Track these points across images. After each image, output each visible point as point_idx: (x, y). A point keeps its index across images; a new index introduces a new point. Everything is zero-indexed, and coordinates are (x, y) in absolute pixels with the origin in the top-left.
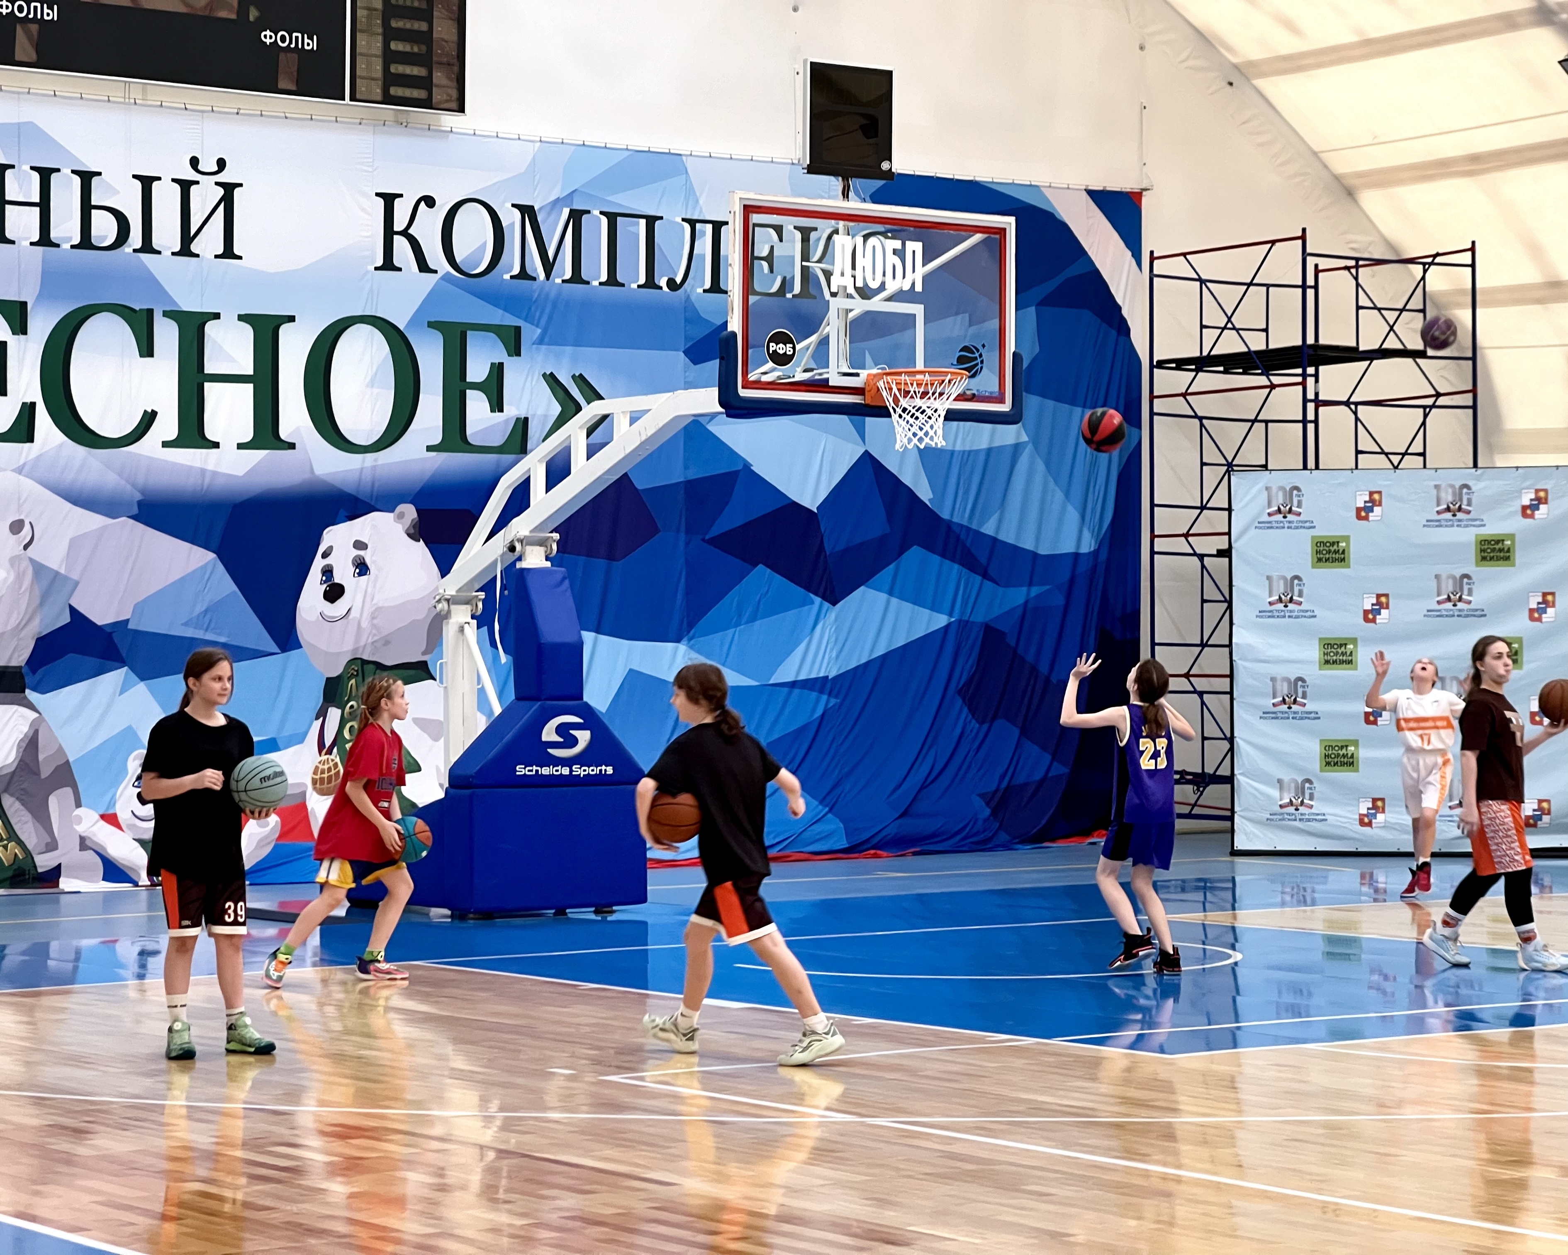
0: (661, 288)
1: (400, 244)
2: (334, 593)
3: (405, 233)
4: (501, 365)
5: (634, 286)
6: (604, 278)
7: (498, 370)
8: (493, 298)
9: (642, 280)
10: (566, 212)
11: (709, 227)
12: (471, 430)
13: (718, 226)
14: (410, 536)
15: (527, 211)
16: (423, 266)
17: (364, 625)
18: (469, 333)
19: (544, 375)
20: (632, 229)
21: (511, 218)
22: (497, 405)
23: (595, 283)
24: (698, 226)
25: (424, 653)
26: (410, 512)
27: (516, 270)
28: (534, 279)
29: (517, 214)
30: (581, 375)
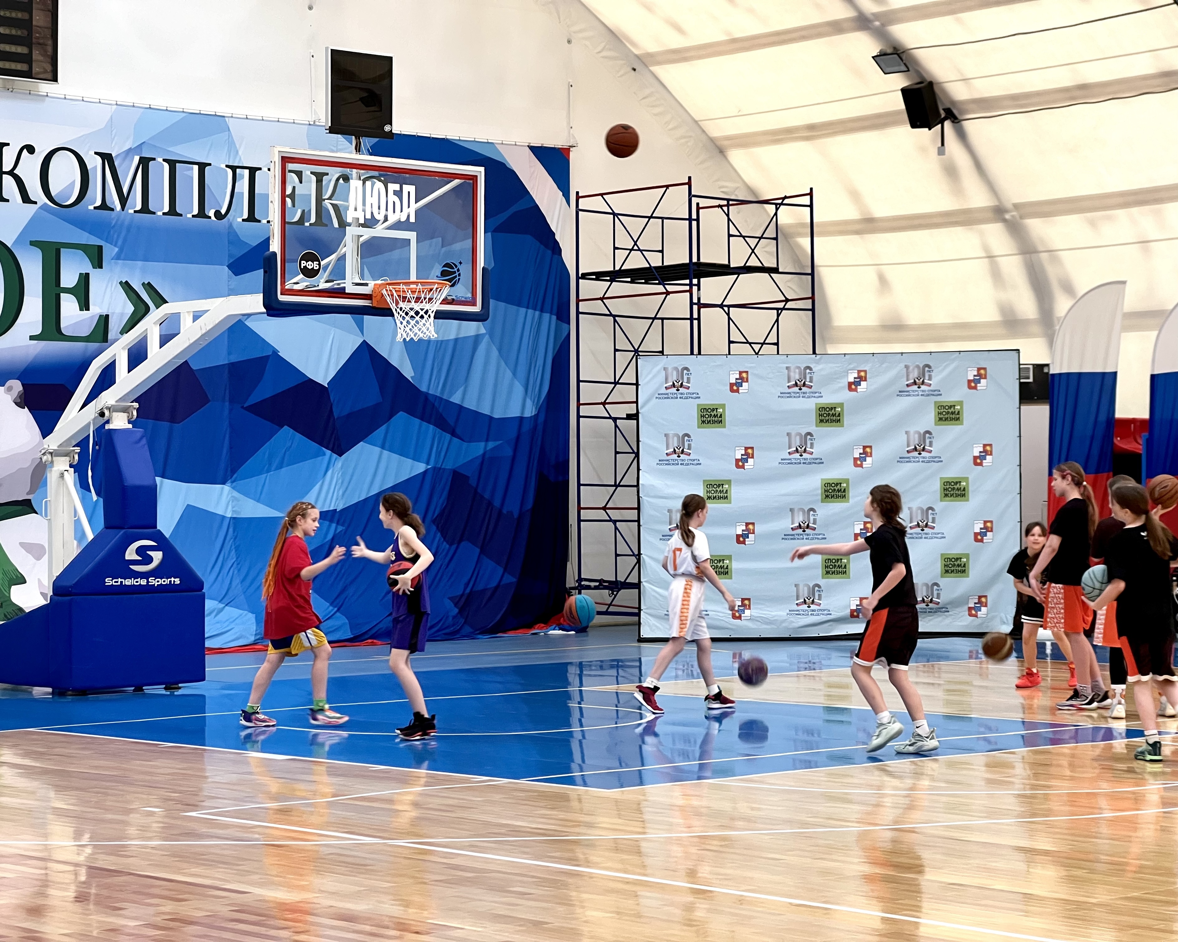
0: (210, 217)
1: (8, 181)
3: (11, 173)
4: (87, 275)
5: (190, 216)
6: (166, 209)
7: (85, 279)
8: (81, 224)
9: (196, 211)
10: (137, 159)
11: (247, 172)
12: (64, 324)
13: (253, 171)
14: (16, 404)
15: (107, 158)
16: (26, 198)
18: (62, 250)
19: (121, 283)
20: (188, 173)
21: (94, 163)
22: (85, 305)
23: (160, 213)
24: (238, 170)
25: (28, 494)
26: (17, 386)
27: (98, 203)
28: (112, 210)
29: (99, 159)
30: (149, 283)
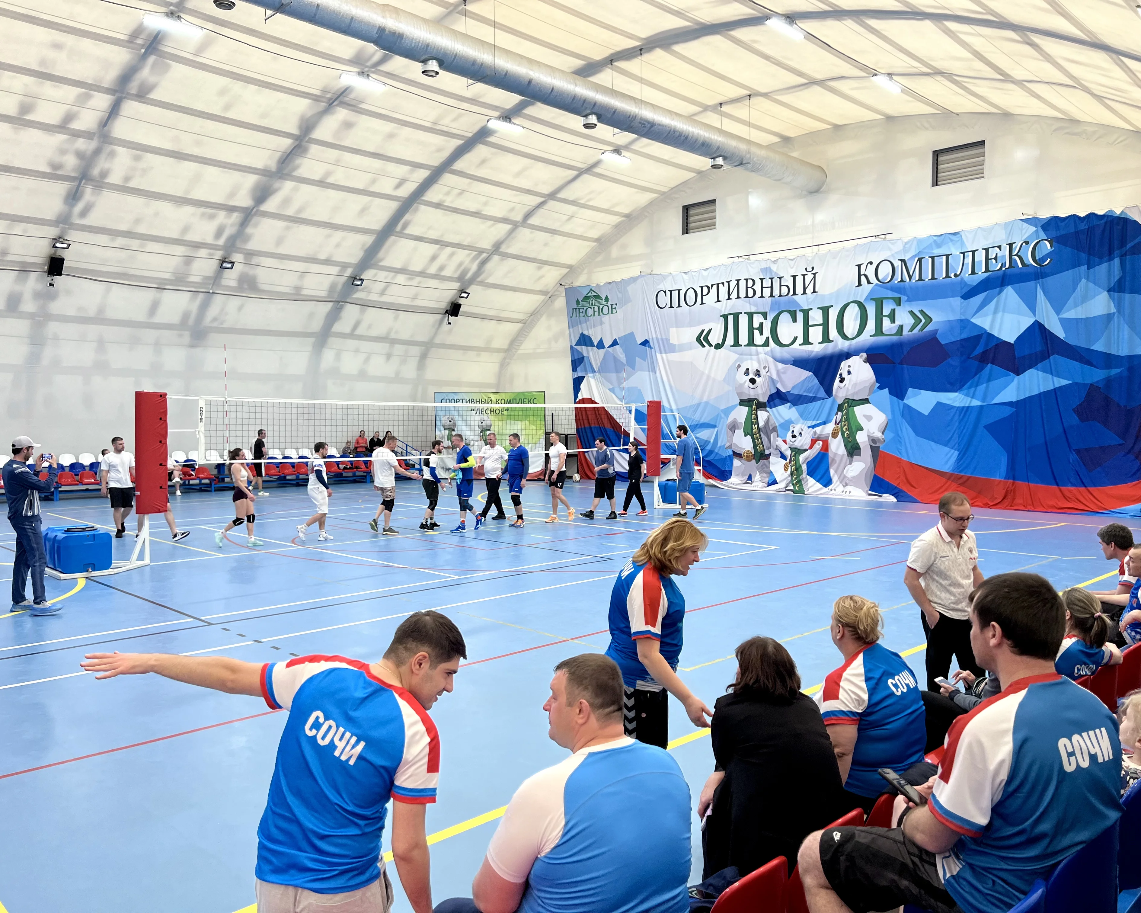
0: (951, 277)
1: (863, 278)
2: (842, 380)
3: (864, 274)
4: (894, 309)
5: (941, 278)
6: (930, 277)
7: (893, 311)
8: (892, 289)
9: (944, 276)
10: (916, 259)
11: (970, 253)
12: (884, 330)
15: (903, 261)
16: (869, 283)
17: (850, 388)
18: (884, 301)
19: (909, 311)
20: (941, 260)
21: (898, 264)
22: (893, 321)
23: (927, 280)
24: (966, 253)
27: (900, 279)
28: (906, 282)
29: (900, 262)
30: (922, 310)
